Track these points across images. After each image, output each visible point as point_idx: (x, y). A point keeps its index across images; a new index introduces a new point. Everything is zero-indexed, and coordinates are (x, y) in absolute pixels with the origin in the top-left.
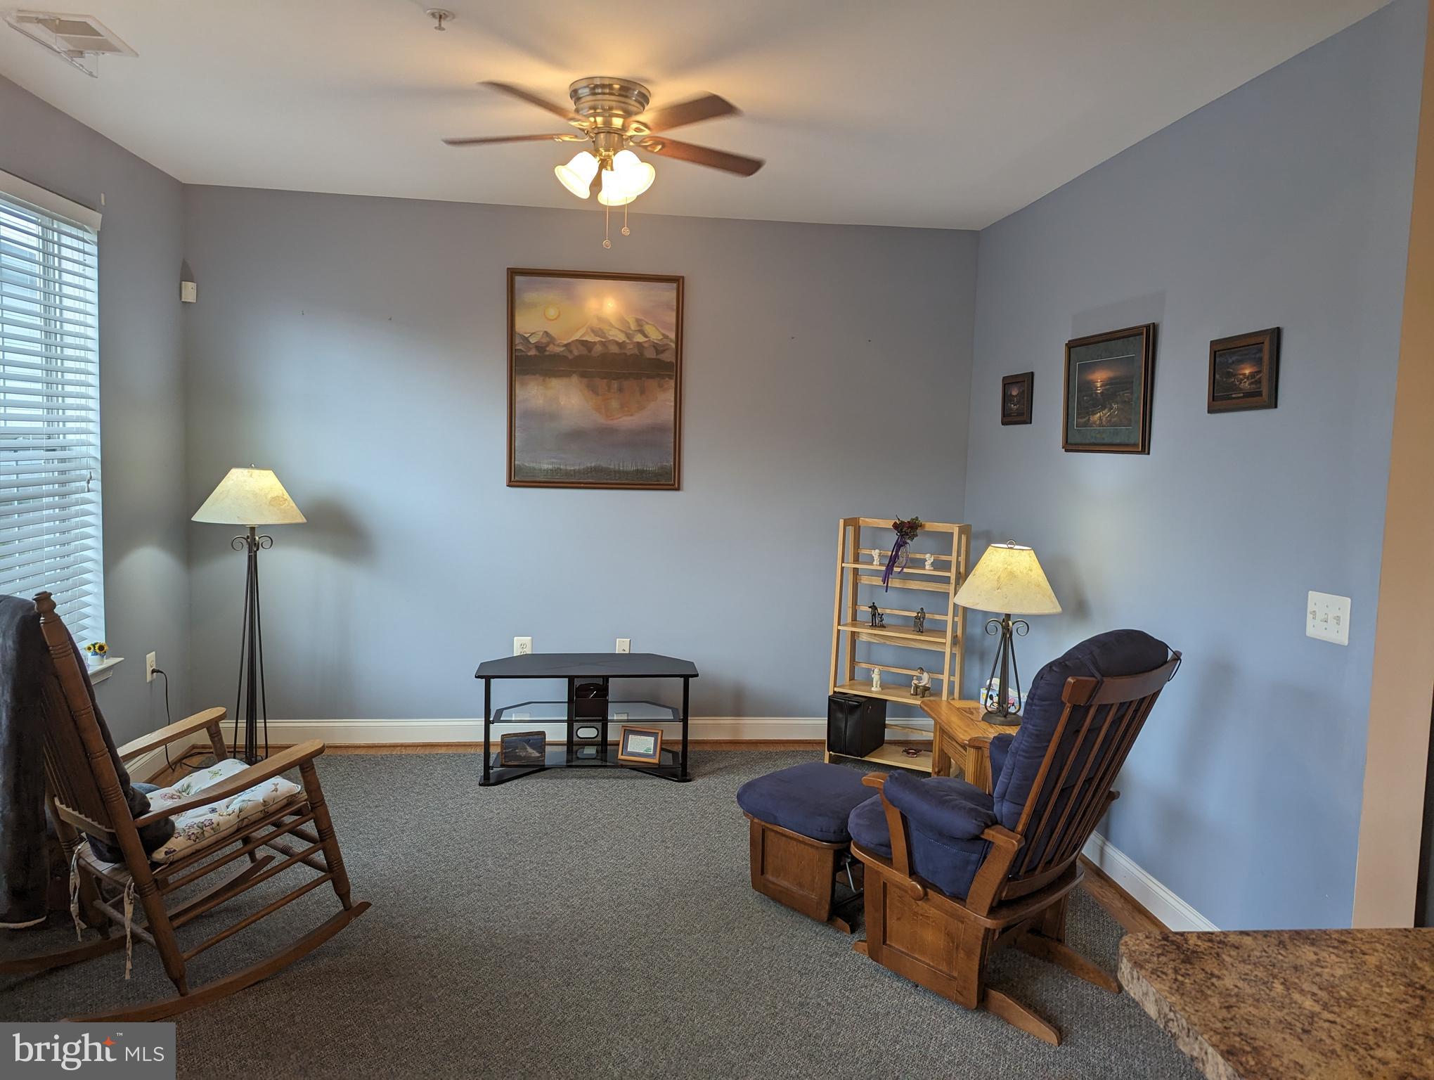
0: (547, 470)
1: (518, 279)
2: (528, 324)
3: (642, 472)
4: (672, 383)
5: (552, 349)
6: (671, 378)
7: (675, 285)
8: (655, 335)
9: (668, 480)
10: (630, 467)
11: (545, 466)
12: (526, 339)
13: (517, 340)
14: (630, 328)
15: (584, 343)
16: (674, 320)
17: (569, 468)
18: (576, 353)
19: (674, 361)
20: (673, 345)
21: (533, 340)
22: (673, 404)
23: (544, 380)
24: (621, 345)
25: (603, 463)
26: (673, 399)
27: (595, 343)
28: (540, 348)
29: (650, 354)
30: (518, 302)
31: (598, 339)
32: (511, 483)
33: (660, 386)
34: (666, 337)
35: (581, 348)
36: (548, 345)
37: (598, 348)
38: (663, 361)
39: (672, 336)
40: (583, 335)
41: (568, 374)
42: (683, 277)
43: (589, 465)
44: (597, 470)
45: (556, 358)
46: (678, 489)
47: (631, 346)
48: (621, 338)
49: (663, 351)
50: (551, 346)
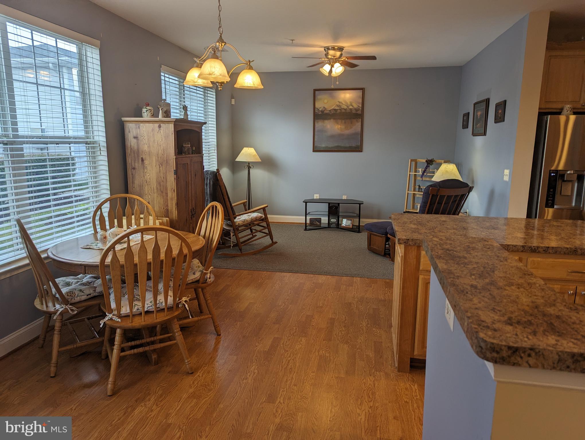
0: (324, 147)
1: (316, 92)
2: (319, 105)
3: (351, 147)
4: (360, 120)
5: (326, 112)
6: (360, 118)
7: (362, 91)
8: (355, 106)
9: (359, 149)
10: (347, 145)
11: (323, 146)
12: (319, 109)
13: (316, 110)
14: (348, 104)
15: (335, 110)
16: (361, 101)
17: (330, 146)
18: (332, 112)
19: (361, 113)
20: (361, 109)
21: (320, 110)
22: (360, 126)
23: (323, 121)
24: (345, 110)
25: (340, 145)
26: (360, 125)
27: (338, 109)
28: (322, 112)
29: (354, 112)
30: (316, 99)
31: (339, 108)
32: (314, 151)
33: (357, 121)
34: (359, 106)
35: (334, 111)
36: (324, 111)
37: (339, 111)
38: (358, 114)
39: (361, 106)
40: (334, 107)
41: (330, 119)
42: (364, 88)
43: (336, 145)
44: (338, 147)
45: (327, 114)
46: (362, 152)
47: (348, 110)
48: (345, 107)
49: (358, 111)
50: (325, 111)
